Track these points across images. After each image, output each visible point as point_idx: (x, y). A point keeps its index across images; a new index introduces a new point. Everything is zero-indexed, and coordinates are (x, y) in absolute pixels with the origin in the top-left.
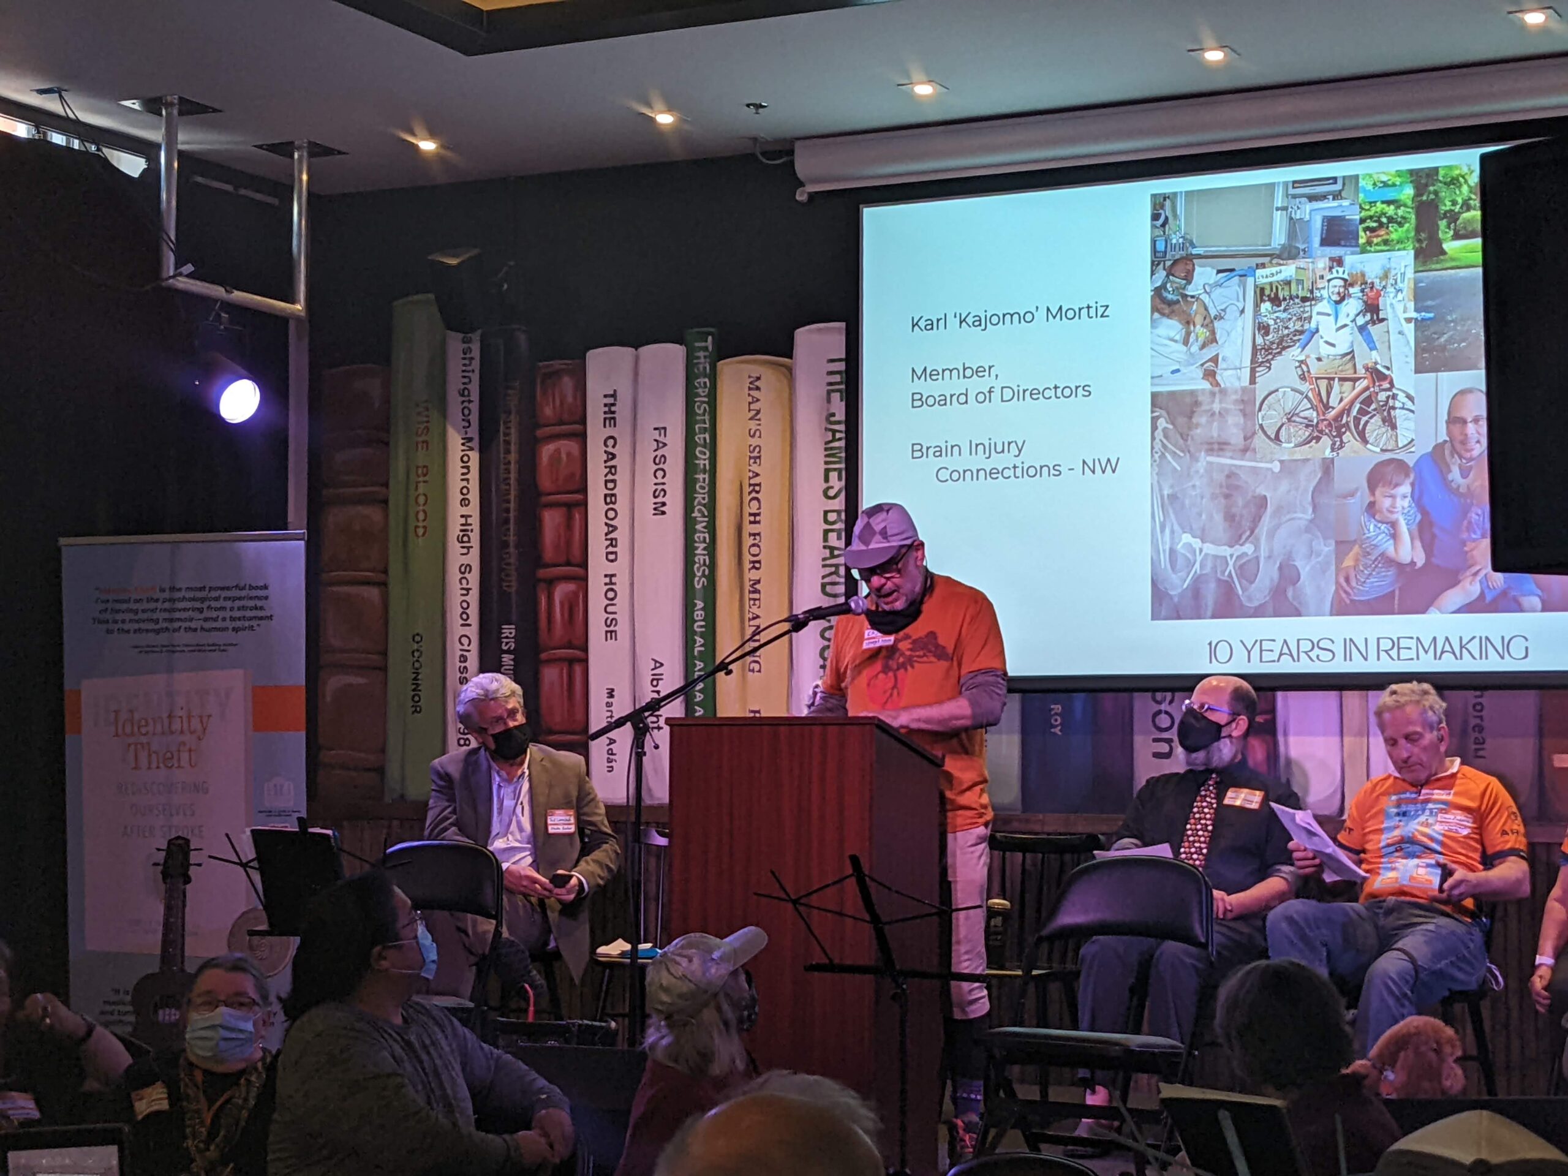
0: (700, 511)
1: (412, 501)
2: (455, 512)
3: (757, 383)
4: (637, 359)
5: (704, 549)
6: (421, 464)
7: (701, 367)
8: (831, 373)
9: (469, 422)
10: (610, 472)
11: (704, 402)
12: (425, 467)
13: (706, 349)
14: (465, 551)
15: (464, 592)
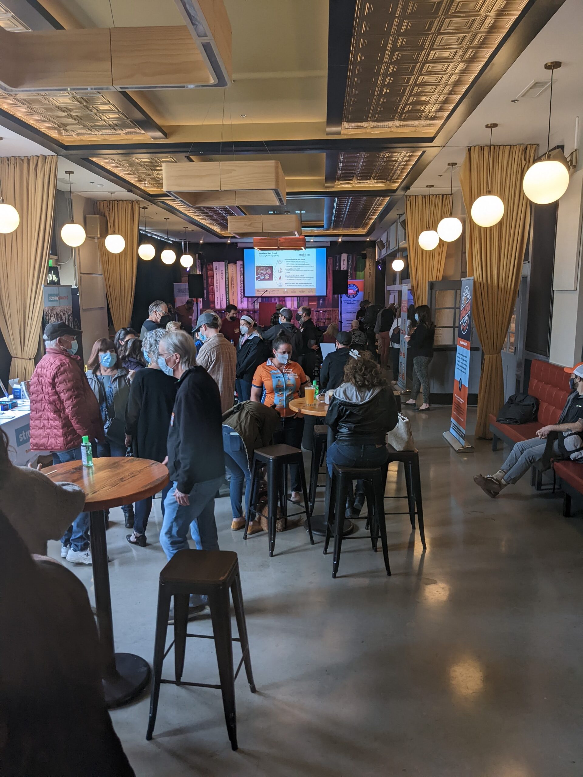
0: (227, 279)
3: (233, 266)
4: (219, 263)
5: (227, 283)
7: (226, 264)
8: (241, 266)
10: (216, 275)
11: (227, 268)
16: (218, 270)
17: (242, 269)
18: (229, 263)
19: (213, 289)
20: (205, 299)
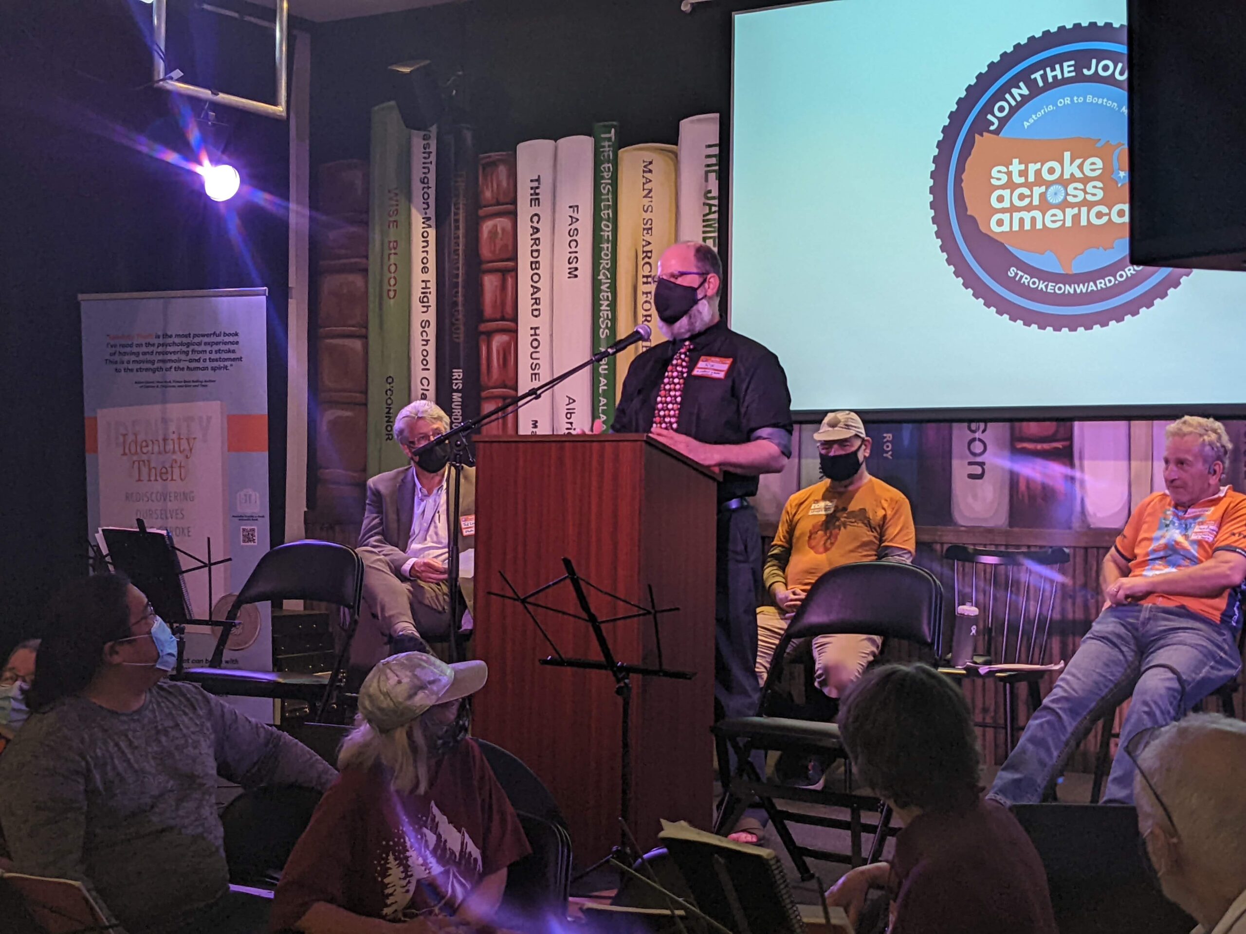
0: (604, 274)
1: (386, 268)
2: (418, 277)
3: (650, 167)
4: (556, 148)
5: (608, 306)
6: (392, 239)
7: (606, 154)
8: (708, 156)
9: (427, 204)
10: (535, 243)
11: (609, 184)
12: (396, 242)
13: (609, 139)
14: (425, 309)
15: (425, 343)
16: (544, 210)
17: (713, 185)
18: (624, 141)
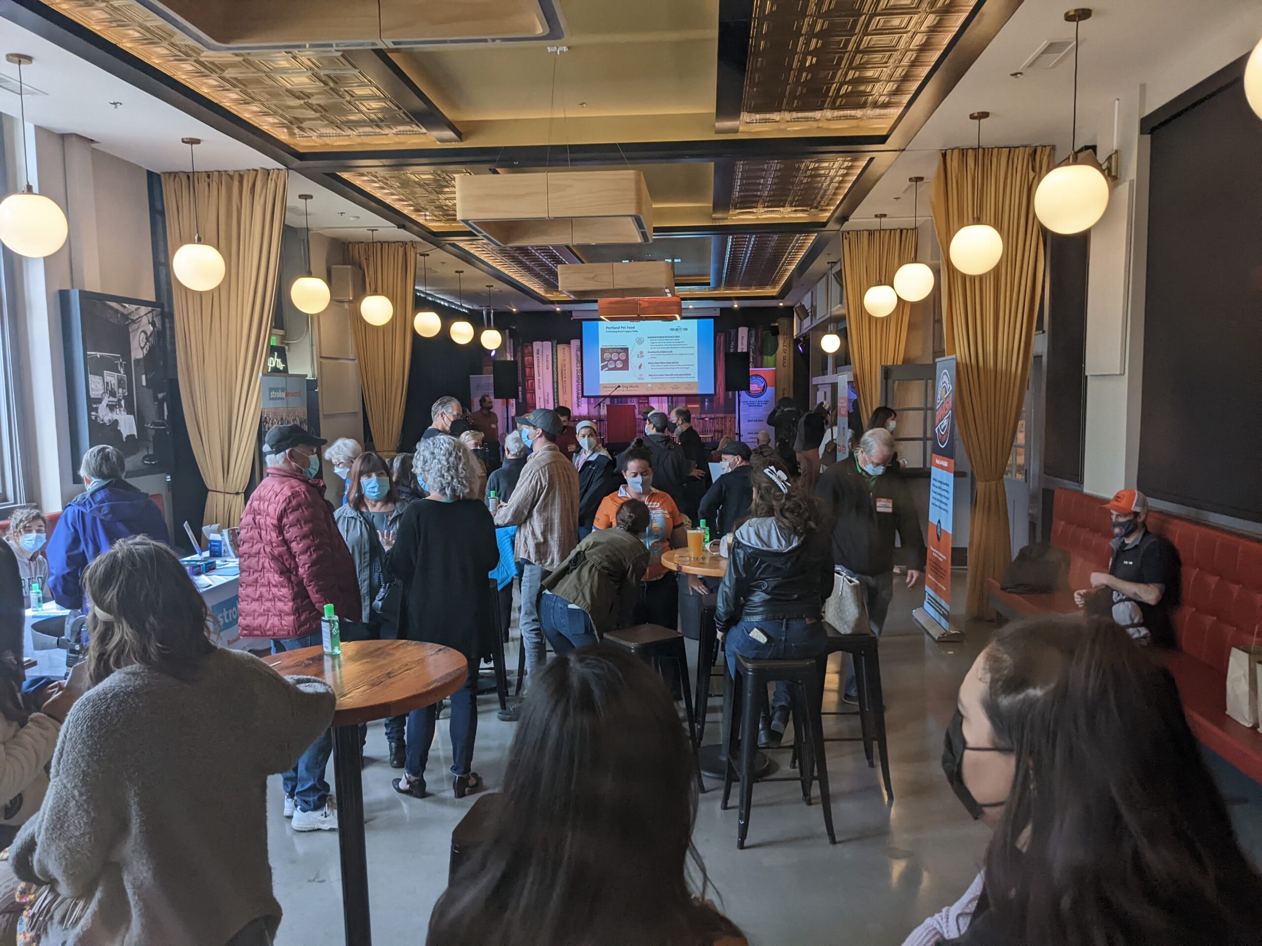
0: (555, 368)
3: (564, 348)
4: (542, 344)
5: (556, 375)
7: (554, 345)
8: (578, 347)
10: (538, 362)
11: (555, 352)
13: (555, 342)
16: (540, 356)
17: (579, 353)
18: (558, 343)
19: (533, 384)
20: (521, 401)
